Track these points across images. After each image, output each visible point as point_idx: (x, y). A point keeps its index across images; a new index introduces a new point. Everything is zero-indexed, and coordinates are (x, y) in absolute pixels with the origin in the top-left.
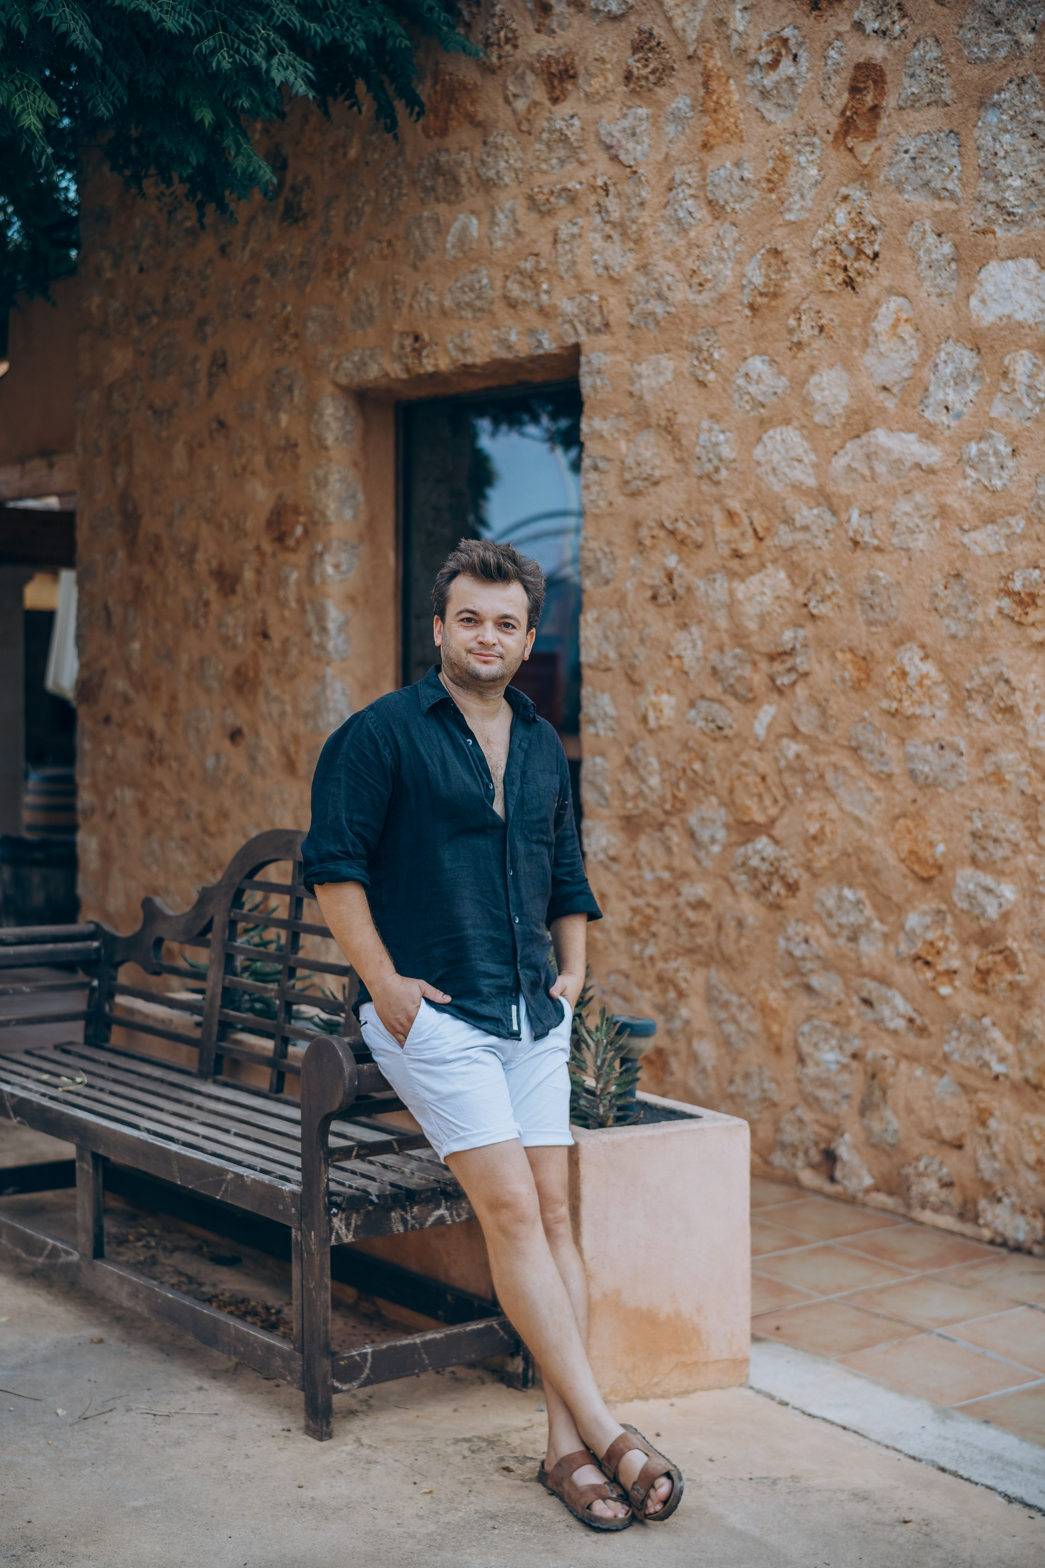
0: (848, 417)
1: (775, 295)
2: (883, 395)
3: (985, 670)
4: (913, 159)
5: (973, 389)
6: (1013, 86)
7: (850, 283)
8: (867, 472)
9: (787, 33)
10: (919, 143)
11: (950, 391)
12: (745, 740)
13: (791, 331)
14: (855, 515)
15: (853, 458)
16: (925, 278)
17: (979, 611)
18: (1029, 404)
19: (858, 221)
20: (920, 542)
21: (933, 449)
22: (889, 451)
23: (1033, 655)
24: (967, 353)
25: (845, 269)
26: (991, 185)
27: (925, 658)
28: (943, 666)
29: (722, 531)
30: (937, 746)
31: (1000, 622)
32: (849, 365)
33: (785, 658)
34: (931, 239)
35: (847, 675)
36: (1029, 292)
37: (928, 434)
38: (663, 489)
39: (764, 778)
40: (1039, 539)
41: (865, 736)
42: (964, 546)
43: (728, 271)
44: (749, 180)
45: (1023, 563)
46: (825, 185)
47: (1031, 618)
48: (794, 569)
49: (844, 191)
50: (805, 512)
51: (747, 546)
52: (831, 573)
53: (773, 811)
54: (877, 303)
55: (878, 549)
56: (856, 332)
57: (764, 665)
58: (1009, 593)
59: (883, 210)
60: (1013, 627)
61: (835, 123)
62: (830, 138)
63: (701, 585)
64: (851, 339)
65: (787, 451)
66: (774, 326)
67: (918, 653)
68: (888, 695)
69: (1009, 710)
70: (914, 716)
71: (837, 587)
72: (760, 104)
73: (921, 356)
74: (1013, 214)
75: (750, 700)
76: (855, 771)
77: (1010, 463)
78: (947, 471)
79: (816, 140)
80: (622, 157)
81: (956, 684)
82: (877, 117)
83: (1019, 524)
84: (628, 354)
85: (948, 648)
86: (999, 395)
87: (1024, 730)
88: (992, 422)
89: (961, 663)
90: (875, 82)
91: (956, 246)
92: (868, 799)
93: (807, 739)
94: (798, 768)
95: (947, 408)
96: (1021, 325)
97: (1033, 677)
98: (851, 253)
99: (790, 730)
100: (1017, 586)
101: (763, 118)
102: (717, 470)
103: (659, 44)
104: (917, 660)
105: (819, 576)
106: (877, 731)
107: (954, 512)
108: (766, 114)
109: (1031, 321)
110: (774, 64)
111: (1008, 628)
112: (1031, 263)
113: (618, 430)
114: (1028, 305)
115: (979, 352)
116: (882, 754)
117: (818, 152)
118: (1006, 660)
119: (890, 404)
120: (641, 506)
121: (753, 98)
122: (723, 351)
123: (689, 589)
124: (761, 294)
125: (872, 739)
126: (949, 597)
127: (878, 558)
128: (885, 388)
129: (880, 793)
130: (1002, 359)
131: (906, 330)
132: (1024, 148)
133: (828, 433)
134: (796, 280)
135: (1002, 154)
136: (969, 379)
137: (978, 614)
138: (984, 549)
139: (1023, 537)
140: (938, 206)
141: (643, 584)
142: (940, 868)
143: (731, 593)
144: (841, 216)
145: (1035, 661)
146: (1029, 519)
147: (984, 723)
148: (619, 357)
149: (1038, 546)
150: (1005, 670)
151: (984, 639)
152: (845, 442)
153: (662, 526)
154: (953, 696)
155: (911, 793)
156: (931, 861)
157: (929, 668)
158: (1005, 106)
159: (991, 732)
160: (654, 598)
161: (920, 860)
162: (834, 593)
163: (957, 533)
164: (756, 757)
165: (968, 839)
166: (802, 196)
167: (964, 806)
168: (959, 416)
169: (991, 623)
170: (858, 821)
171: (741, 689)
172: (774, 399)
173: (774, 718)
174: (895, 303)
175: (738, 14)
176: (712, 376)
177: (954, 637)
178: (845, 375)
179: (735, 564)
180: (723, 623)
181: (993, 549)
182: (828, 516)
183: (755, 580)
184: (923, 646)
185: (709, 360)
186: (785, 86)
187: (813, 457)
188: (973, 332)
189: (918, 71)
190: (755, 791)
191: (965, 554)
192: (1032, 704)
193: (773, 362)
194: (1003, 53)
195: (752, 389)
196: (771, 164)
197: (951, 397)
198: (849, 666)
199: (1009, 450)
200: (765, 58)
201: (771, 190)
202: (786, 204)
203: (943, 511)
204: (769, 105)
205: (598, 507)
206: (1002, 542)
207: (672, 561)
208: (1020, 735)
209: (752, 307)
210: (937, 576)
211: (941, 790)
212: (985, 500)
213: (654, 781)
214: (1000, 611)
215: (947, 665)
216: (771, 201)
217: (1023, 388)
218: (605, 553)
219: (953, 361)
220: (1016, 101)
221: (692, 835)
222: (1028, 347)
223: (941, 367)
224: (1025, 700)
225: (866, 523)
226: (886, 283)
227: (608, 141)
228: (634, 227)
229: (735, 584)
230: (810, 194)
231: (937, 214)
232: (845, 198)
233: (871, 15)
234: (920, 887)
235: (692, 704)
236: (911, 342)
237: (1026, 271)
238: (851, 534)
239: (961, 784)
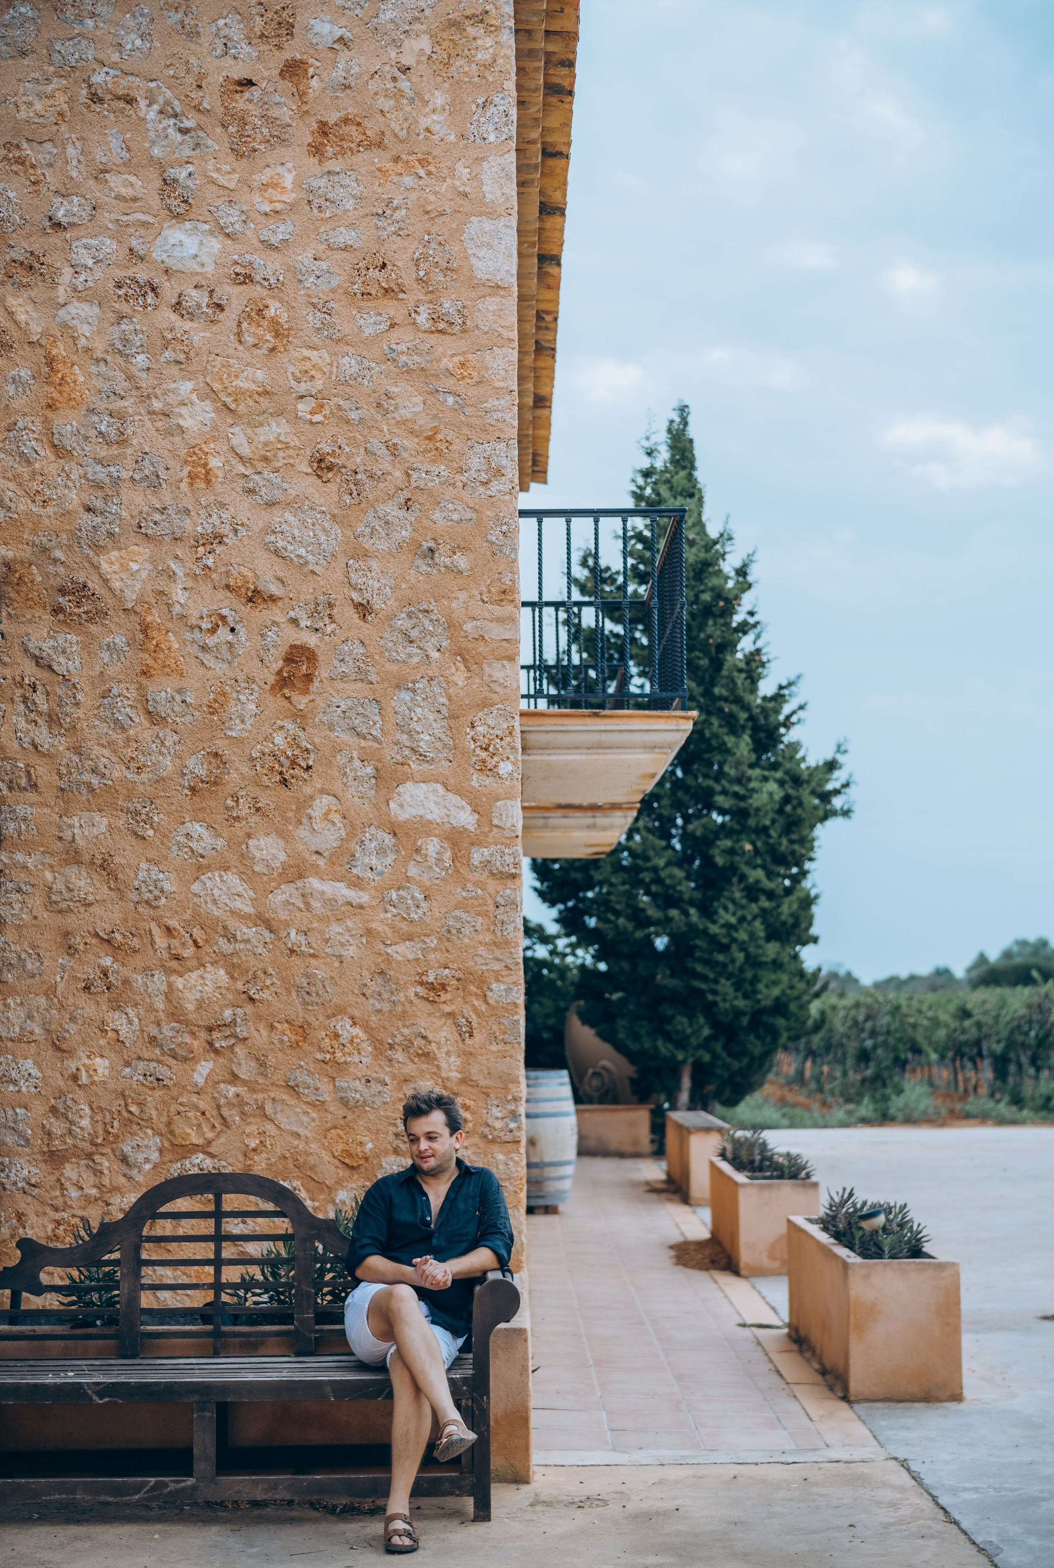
0: (284, 869)
1: (216, 783)
2: (315, 857)
3: (406, 1031)
4: (344, 712)
5: (390, 858)
6: (425, 681)
7: (284, 782)
8: (302, 906)
9: (225, 612)
10: (350, 703)
11: (373, 858)
12: (184, 1087)
13: (228, 808)
14: (293, 933)
15: (290, 896)
16: (351, 786)
17: (402, 994)
18: (438, 870)
19: (294, 742)
20: (351, 952)
21: (361, 893)
22: (323, 893)
23: (443, 1020)
24: (386, 835)
25: (281, 773)
26: (405, 736)
27: (355, 1024)
28: (367, 1028)
29: (161, 941)
30: (363, 1081)
31: (416, 1001)
32: (284, 835)
33: (223, 1028)
34: (357, 763)
35: (286, 1038)
36: (436, 803)
37: (357, 883)
38: (96, 909)
39: (203, 1114)
40: (448, 951)
41: (302, 1077)
42: (388, 954)
43: (168, 764)
44: (191, 704)
45: (436, 965)
46: (263, 717)
47: (443, 999)
48: (233, 969)
49: (279, 723)
50: (245, 930)
51: (188, 952)
52: (270, 970)
53: (210, 1135)
54: (312, 798)
55: (313, 956)
56: (290, 814)
57: (203, 1035)
58: (422, 983)
59: (317, 740)
60: (427, 1003)
61: (272, 679)
62: (268, 687)
63: (139, 980)
64: (287, 820)
65: (229, 889)
66: (213, 804)
67: (348, 1022)
68: (321, 1050)
69: (426, 1055)
70: (346, 1063)
71: (275, 980)
72: (200, 655)
73: (347, 834)
74: (425, 756)
75: (188, 1059)
76: (292, 1102)
77: (423, 904)
78: (373, 907)
79: (254, 686)
80: (55, 668)
81: (381, 1042)
82: (311, 681)
83: (433, 942)
84: (57, 810)
85: (373, 1018)
86: (412, 863)
87: (438, 1067)
88: (408, 879)
89: (384, 1028)
90: (308, 658)
91: (377, 770)
92: (305, 1119)
93: (245, 1083)
94: (239, 1103)
95: (371, 869)
96: (430, 822)
97: (444, 1034)
98: (287, 763)
99: (228, 1077)
100: (431, 979)
101: (203, 663)
102: (157, 898)
103: (93, 594)
104: (348, 1027)
105: (259, 973)
106: (310, 1073)
107: (378, 933)
108: (205, 662)
109: (439, 821)
110: (213, 630)
111: (421, 1004)
112: (439, 787)
113: (43, 864)
114: (436, 811)
115: (395, 834)
116: (317, 1089)
117: (256, 695)
118: (423, 1024)
119: (321, 862)
120: (71, 921)
121: (194, 650)
122: (161, 815)
123: (126, 982)
124: (202, 782)
125: (309, 1080)
126: (373, 986)
127: (313, 961)
128: (317, 852)
129: (314, 1115)
130: (415, 841)
131: (336, 818)
132: (431, 718)
133: (265, 878)
134: (234, 775)
135: (415, 719)
136: (388, 852)
137: (401, 997)
138: (404, 956)
139: (435, 950)
140: (363, 743)
141: (76, 978)
142: (367, 1159)
143: (170, 985)
144: (279, 739)
145: (445, 1024)
146: (440, 939)
147: (405, 1064)
148: (46, 810)
149: (447, 955)
150: (423, 1030)
151: (405, 1012)
152: (280, 885)
153: (97, 935)
154: (375, 1048)
155: (341, 1112)
156: (361, 1155)
157: (357, 1031)
158: (419, 691)
159: (410, 1069)
160: (87, 988)
161: (350, 1155)
162: (272, 984)
163: (382, 946)
164: (194, 1098)
165: (391, 1137)
166: (243, 721)
167: (388, 1117)
168: (381, 874)
169: (411, 1002)
170: (297, 1135)
171: (180, 1052)
172: (213, 852)
173: (212, 1070)
174: (326, 800)
175: (180, 592)
176: (151, 832)
177: (379, 1011)
178: (281, 843)
179: (174, 964)
180: (160, 1004)
181: (411, 956)
182: (266, 933)
183: (194, 975)
184: (352, 1018)
185: (149, 820)
186: (224, 647)
187: (251, 893)
188: (392, 824)
189: (347, 659)
190: (195, 1122)
191: (389, 959)
192: (445, 1050)
193: (210, 827)
194: (416, 660)
195: (193, 845)
196: (212, 696)
197: (374, 862)
198: (288, 1032)
199: (422, 896)
200: (206, 625)
201: (212, 714)
202: (227, 725)
203: (369, 932)
204: (208, 656)
205: (21, 919)
206: (419, 952)
207: (107, 961)
208: (435, 1070)
209: (193, 789)
210: (365, 973)
211: (367, 1109)
212: (404, 926)
213: (85, 1123)
214: (416, 994)
215: (372, 1029)
216: (212, 721)
217: (433, 860)
218: (30, 955)
219: (377, 840)
220: (427, 690)
221: (124, 1160)
222: (436, 836)
223: (367, 842)
224: (439, 1048)
225: (302, 938)
226: (319, 786)
227: (37, 653)
228: (68, 720)
229: (173, 978)
230: (249, 722)
231: (363, 748)
232: (282, 728)
233: (305, 616)
234: (348, 1173)
235: (128, 1064)
236: (339, 825)
237: (435, 791)
238: (290, 945)
239: (385, 1103)
